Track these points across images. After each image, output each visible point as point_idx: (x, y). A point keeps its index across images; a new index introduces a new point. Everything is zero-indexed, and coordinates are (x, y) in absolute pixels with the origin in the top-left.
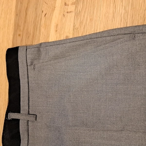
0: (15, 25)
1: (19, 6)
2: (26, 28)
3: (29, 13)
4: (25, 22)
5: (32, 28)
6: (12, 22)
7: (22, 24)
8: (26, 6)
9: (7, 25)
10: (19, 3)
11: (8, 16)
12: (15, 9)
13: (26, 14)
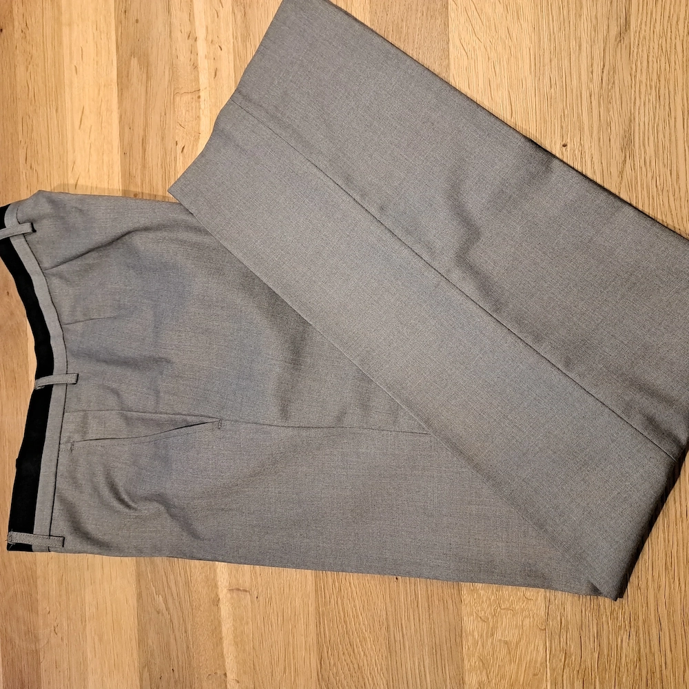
0: (123, 176)
1: (126, 135)
2: (147, 180)
3: (149, 148)
4: (144, 167)
5: (160, 179)
6: (117, 168)
7: (139, 171)
8: (142, 133)
9: (106, 177)
10: (127, 129)
11: (106, 159)
12: (118, 140)
13: (144, 150)
